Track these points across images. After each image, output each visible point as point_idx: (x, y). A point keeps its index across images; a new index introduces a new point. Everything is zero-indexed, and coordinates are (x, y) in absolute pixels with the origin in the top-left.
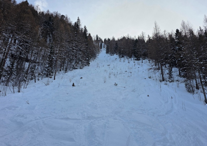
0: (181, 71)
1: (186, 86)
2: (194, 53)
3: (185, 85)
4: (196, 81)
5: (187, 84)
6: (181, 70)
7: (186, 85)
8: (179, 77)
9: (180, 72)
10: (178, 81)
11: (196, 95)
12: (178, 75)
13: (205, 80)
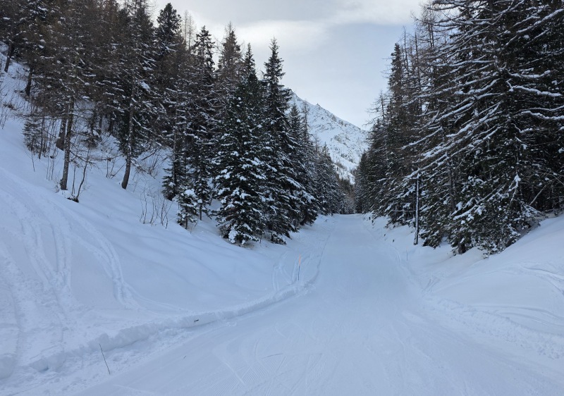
0: (33, 83)
1: (27, 129)
2: (77, 49)
3: (23, 127)
4: (64, 125)
5: (34, 126)
6: (35, 80)
7: (28, 127)
8: (20, 99)
9: (30, 83)
10: (11, 106)
11: (45, 162)
12: (21, 92)
13: (92, 130)
